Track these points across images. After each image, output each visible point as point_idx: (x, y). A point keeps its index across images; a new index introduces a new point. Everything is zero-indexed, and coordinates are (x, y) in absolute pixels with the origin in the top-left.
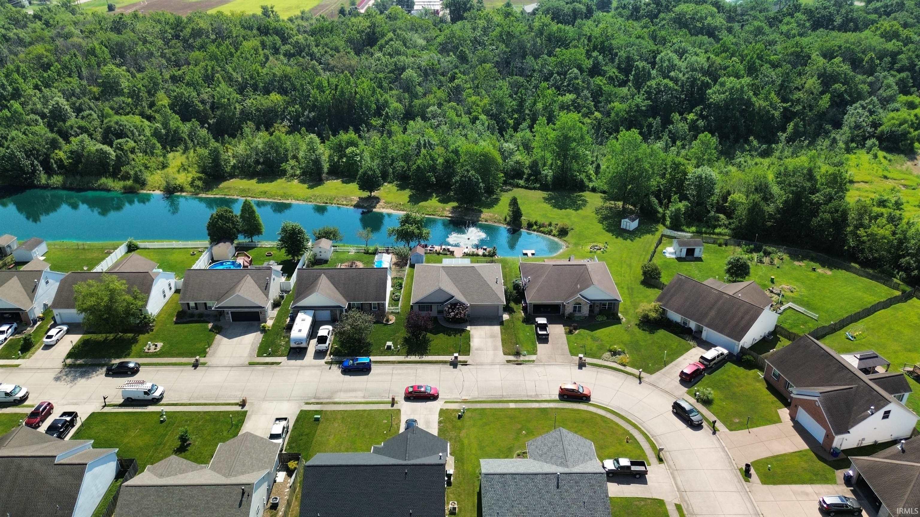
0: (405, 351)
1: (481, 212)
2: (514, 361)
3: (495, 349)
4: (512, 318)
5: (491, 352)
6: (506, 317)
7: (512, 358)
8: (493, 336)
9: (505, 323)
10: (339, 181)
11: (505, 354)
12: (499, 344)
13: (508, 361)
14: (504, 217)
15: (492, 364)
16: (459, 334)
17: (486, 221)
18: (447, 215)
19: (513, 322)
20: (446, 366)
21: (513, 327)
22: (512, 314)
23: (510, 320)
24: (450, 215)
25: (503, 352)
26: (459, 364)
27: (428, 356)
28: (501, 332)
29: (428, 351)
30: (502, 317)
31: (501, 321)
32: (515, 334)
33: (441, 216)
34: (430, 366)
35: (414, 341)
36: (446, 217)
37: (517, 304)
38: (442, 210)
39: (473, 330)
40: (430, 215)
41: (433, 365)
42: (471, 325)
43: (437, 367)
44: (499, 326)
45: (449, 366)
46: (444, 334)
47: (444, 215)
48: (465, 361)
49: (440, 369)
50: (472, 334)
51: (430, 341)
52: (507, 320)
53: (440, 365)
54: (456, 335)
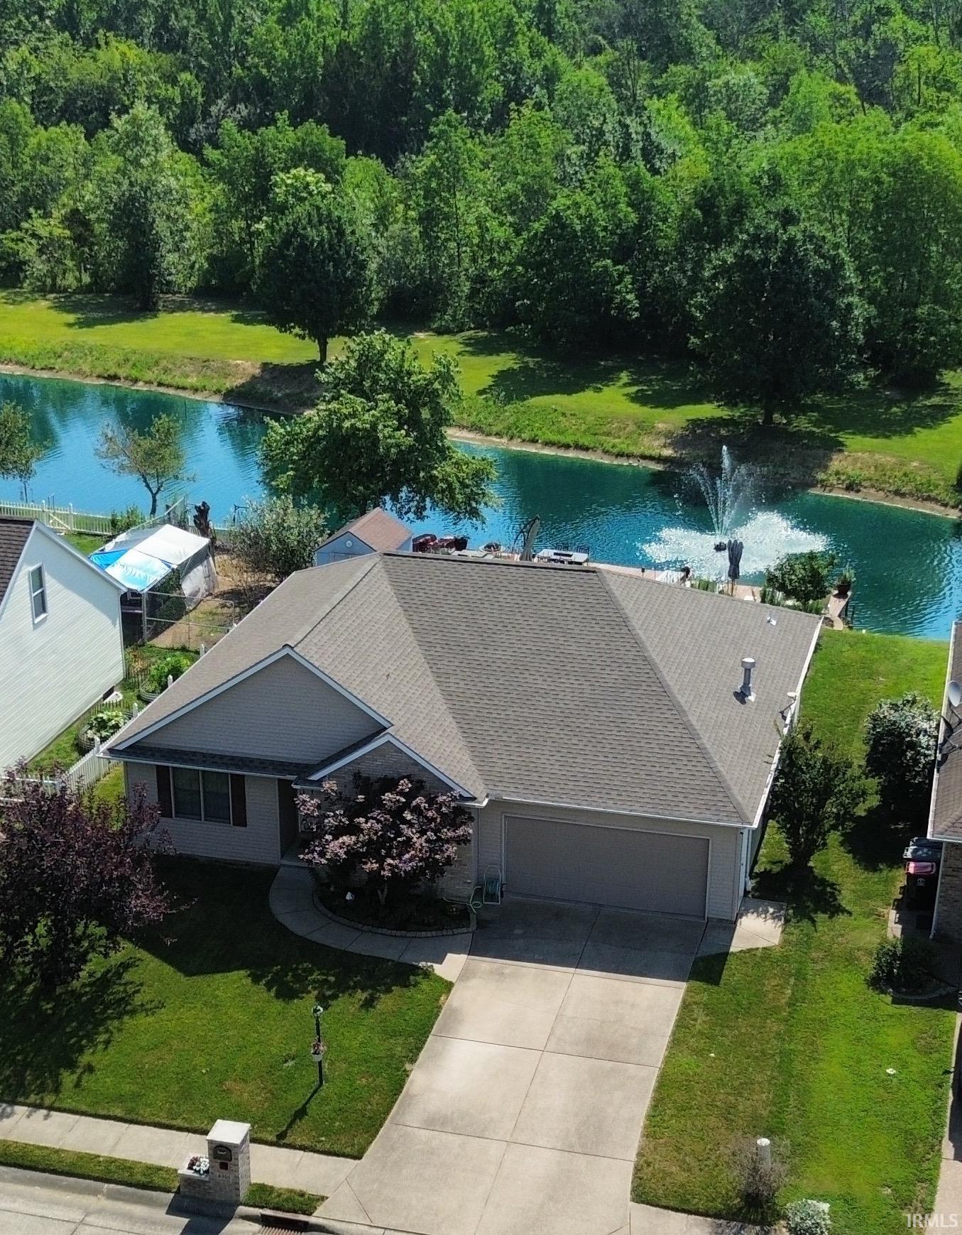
1: (836, 446)
3: (584, 1142)
4: (800, 941)
5: (539, 1161)
6: (759, 931)
8: (598, 1046)
9: (733, 970)
11: (643, 1198)
14: (954, 472)
16: (362, 995)
17: (849, 488)
18: (647, 453)
19: (800, 975)
20: (139, 1210)
21: (789, 1005)
22: (813, 922)
23: (786, 958)
24: (668, 452)
25: (638, 1169)
26: (242, 1209)
27: (51, 1108)
28: (681, 1025)
29: (68, 1079)
30: (730, 927)
31: (707, 950)
32: (786, 1055)
33: (620, 455)
34: (21, 1188)
35: (23, 994)
36: (644, 457)
37: (875, 870)
38: (631, 427)
39: (474, 982)
40: (567, 447)
41: (44, 1184)
42: (475, 950)
43: (69, 1205)
44: (684, 985)
45: (161, 1214)
46: (256, 979)
47: (637, 450)
48: (302, 1194)
49: (82, 1222)
50: (454, 1012)
51: (133, 1013)
52: (760, 958)
53: (95, 1193)
54: (335, 997)
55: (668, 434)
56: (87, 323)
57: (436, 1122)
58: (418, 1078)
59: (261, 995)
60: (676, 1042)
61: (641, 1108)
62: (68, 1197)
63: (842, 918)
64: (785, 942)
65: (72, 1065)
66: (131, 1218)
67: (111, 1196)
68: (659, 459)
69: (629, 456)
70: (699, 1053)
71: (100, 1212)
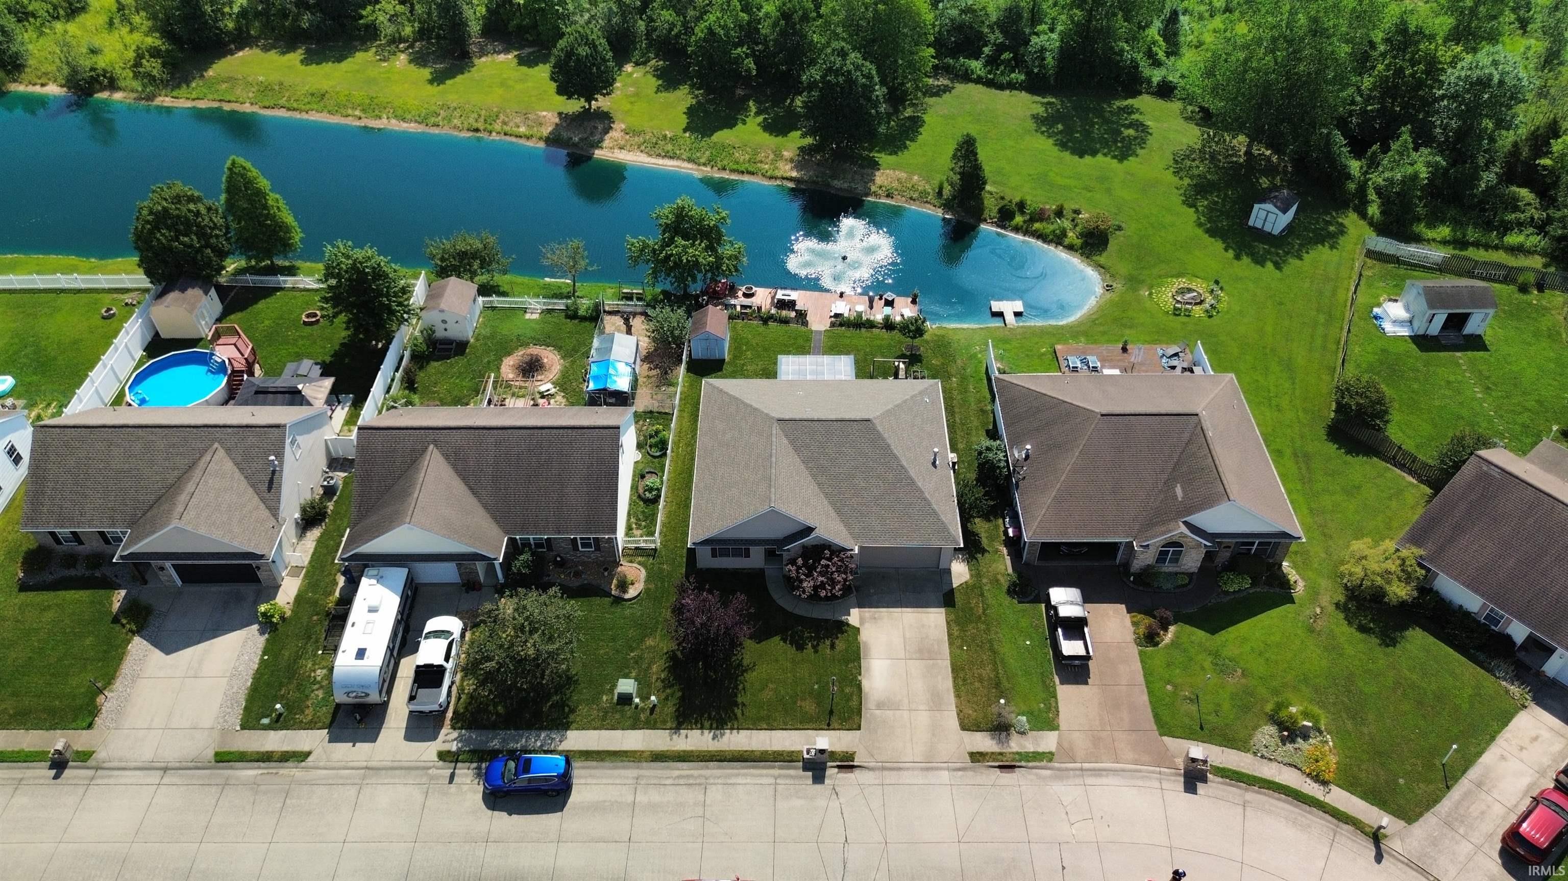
0: (670, 709)
1: (874, 165)
2: (993, 756)
3: (936, 705)
4: (976, 574)
5: (923, 718)
6: (960, 572)
7: (984, 742)
8: (924, 652)
9: (958, 597)
10: (510, 57)
11: (964, 727)
12: (946, 682)
13: (977, 757)
14: (936, 183)
15: (929, 766)
16: (828, 642)
17: (888, 196)
18: (785, 175)
19: (982, 595)
20: (792, 772)
21: (983, 613)
22: (976, 559)
23: (974, 586)
24: (794, 174)
25: (958, 715)
26: (829, 764)
27: (738, 729)
28: (950, 635)
29: (738, 712)
30: (948, 571)
31: (946, 588)
32: (990, 642)
33: (771, 178)
34: (745, 771)
35: (699, 669)
36: (783, 178)
37: (989, 521)
38: (772, 156)
39: (867, 625)
40: (743, 173)
41: (754, 767)
42: (860, 606)
43: (767, 776)
44: (943, 610)
45: (801, 772)
46: (785, 640)
47: (779, 175)
48: (847, 753)
49: (776, 784)
50: (865, 643)
51: (746, 671)
52: (965, 586)
53: (773, 767)
54: (818, 645)
55: (792, 161)
56: (438, 79)
57: (880, 706)
58: (865, 684)
59: (791, 650)
60: (951, 644)
61: (949, 683)
62: (764, 772)
63: (986, 555)
64: (971, 576)
65: (736, 704)
66: (791, 777)
67: (781, 768)
68: (791, 179)
69: (776, 178)
70: (961, 647)
71: (779, 776)
